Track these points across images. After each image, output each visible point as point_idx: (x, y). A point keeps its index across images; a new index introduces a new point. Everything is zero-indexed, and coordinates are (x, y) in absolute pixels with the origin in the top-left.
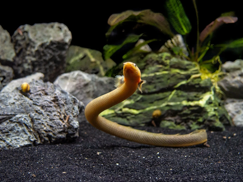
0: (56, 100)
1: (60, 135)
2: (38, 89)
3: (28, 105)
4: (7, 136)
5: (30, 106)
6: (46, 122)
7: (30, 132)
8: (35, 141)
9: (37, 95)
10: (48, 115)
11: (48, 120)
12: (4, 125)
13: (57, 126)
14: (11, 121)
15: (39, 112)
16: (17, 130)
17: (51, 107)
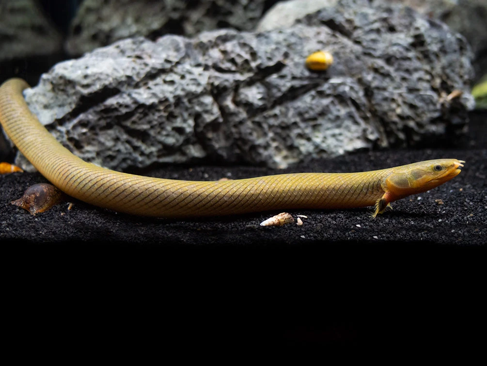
0: (419, 42)
1: (433, 128)
2: (372, 18)
3: (353, 56)
4: (315, 127)
5: (358, 58)
6: (400, 95)
7: (365, 119)
8: (377, 140)
9: (372, 31)
10: (404, 79)
11: (403, 90)
12: (305, 102)
13: (427, 104)
14: (321, 94)
15: (382, 71)
16: (335, 113)
17: (409, 59)
